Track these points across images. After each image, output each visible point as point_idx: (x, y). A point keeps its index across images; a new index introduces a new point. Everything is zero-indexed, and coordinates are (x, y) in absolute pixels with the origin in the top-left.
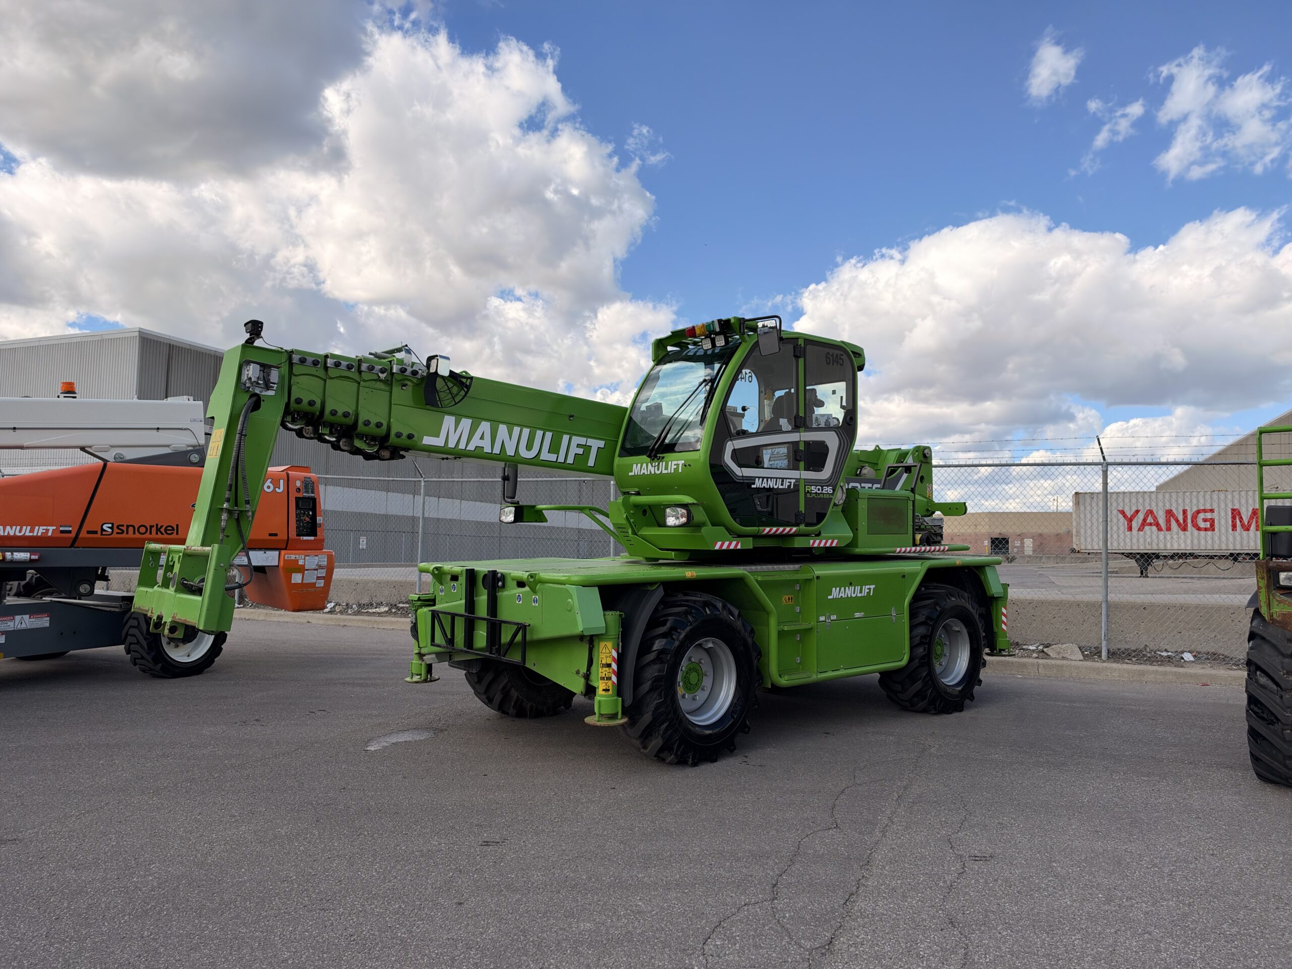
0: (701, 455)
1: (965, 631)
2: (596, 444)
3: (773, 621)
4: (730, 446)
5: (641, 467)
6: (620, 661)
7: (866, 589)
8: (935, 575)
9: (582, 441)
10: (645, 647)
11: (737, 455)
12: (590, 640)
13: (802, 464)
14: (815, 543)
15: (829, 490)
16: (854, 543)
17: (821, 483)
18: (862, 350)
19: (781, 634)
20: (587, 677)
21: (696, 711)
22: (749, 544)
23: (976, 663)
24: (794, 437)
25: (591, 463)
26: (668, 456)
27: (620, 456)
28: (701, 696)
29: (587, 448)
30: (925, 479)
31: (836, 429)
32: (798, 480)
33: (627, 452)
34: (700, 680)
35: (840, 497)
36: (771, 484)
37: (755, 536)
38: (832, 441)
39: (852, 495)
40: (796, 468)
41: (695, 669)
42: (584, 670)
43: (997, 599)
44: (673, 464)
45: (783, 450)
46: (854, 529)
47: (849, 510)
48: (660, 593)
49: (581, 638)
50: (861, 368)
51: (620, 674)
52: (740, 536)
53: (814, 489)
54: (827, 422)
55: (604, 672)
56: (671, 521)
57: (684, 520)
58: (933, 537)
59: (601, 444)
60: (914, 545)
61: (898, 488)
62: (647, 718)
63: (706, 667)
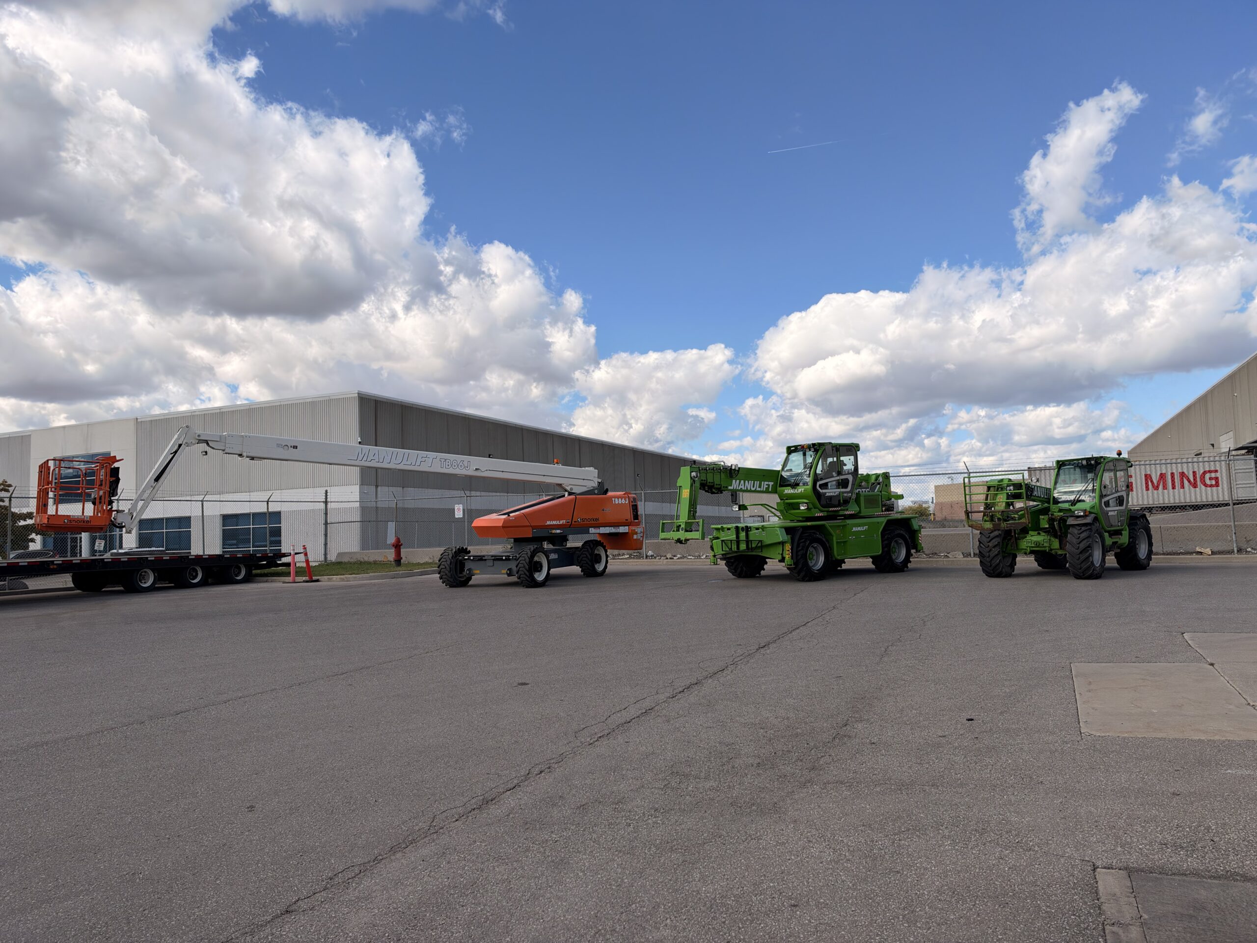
0: (810, 487)
1: (903, 542)
2: (771, 484)
3: (834, 538)
4: (818, 484)
5: (788, 491)
6: (792, 549)
7: (865, 528)
8: (891, 523)
9: (767, 483)
10: (798, 546)
11: (821, 486)
12: (783, 543)
13: (841, 487)
14: (847, 513)
15: (850, 494)
16: (860, 512)
17: (847, 492)
18: (858, 444)
19: (837, 543)
20: (782, 554)
21: (814, 566)
22: (825, 514)
23: (908, 555)
24: (838, 478)
25: (770, 490)
26: (798, 487)
27: (779, 487)
28: (814, 562)
29: (769, 485)
30: (888, 485)
31: (851, 473)
32: (840, 492)
33: (781, 486)
34: (813, 557)
35: (854, 496)
36: (831, 494)
37: (828, 511)
38: (850, 478)
39: (858, 494)
40: (839, 488)
41: (811, 553)
42: (781, 552)
43: (917, 531)
44: (800, 490)
45: (834, 483)
46: (860, 508)
47: (857, 501)
48: (801, 530)
49: (779, 543)
50: (859, 450)
51: (792, 553)
52: (822, 511)
53: (845, 495)
54: (848, 472)
55: (787, 552)
56: (802, 508)
57: (806, 507)
58: (890, 508)
59: (773, 483)
60: (882, 512)
61: (876, 491)
62: (800, 566)
63: (814, 553)
